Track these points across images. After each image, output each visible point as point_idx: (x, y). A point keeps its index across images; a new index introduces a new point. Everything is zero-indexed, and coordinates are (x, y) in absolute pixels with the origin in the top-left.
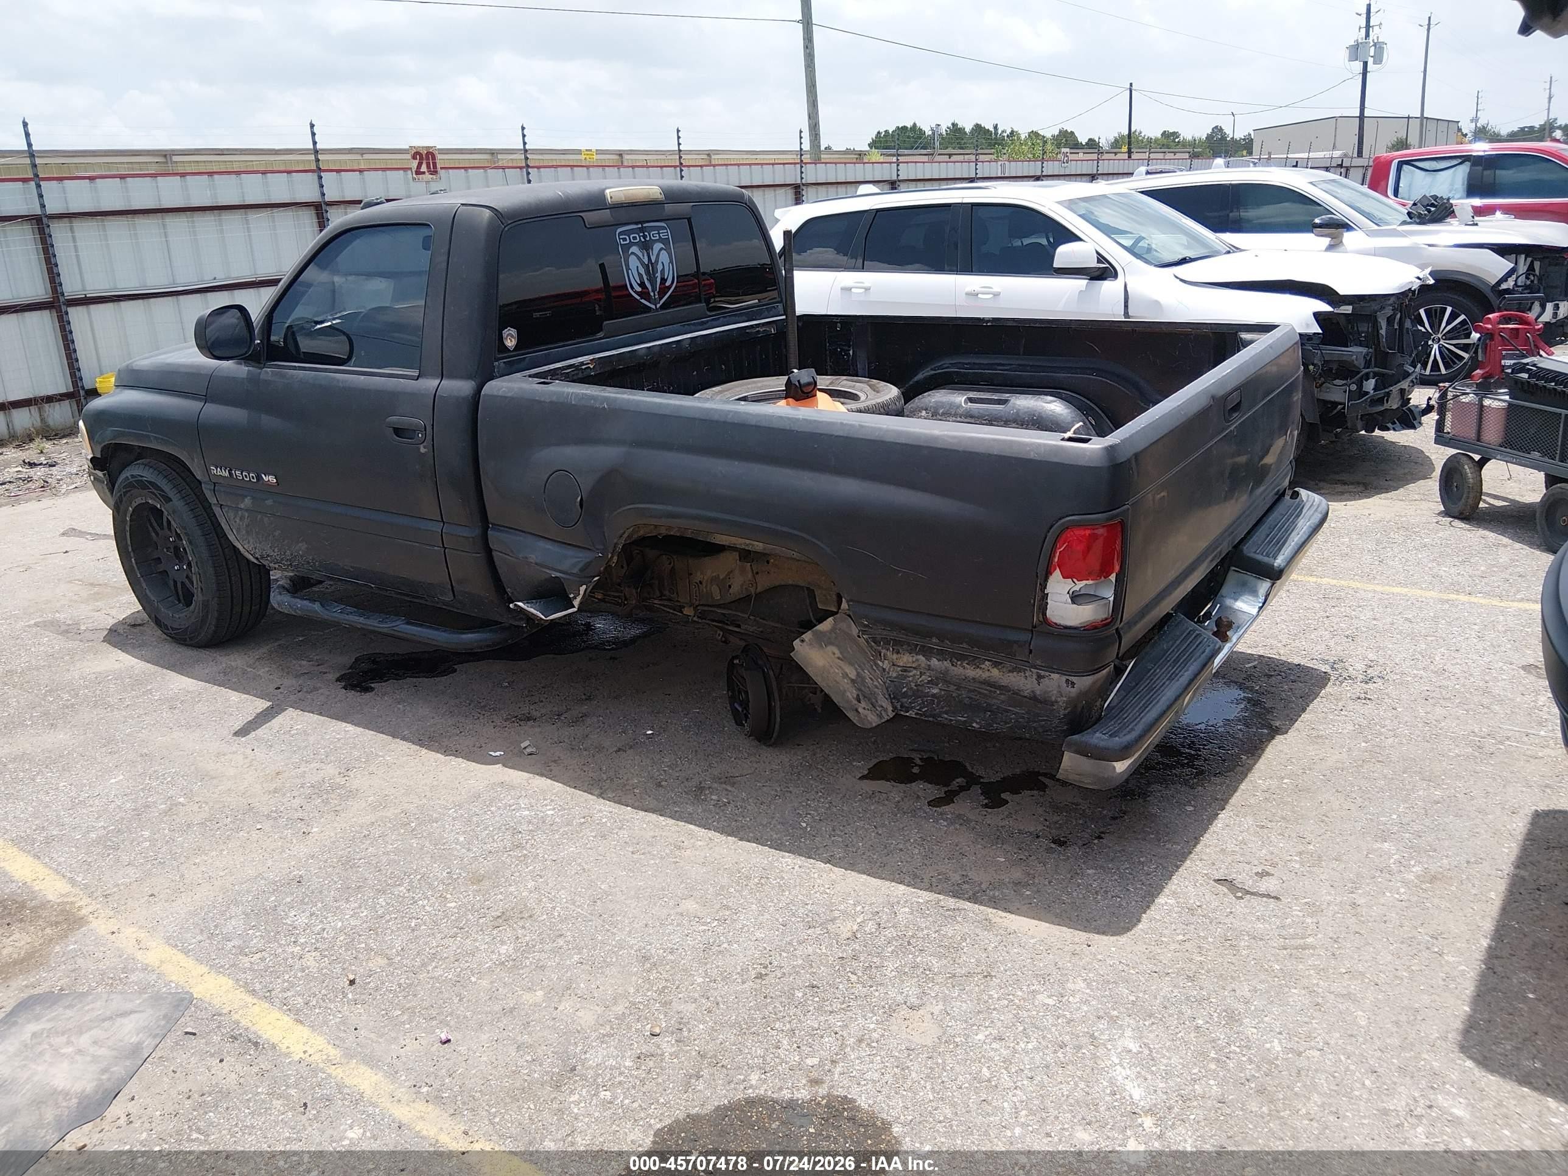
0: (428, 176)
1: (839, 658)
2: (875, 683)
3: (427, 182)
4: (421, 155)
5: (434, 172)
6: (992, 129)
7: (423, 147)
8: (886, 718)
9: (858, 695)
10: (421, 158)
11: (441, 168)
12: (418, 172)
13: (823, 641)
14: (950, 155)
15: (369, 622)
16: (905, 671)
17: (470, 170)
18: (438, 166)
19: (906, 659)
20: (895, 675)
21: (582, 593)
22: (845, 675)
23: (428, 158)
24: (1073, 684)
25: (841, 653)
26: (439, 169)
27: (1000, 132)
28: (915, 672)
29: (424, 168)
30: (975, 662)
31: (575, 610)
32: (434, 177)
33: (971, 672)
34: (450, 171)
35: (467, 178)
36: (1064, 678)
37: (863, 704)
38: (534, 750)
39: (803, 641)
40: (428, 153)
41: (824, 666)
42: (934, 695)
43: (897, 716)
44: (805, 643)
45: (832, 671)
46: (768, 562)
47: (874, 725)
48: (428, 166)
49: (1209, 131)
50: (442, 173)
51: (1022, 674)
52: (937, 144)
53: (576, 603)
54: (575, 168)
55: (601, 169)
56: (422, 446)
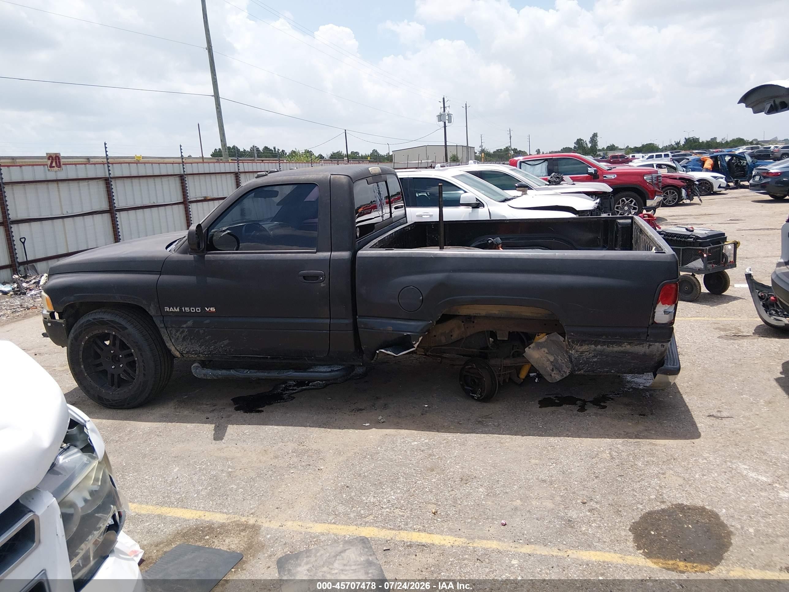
0: (56, 169)
1: (546, 353)
2: (563, 361)
3: (56, 172)
4: (52, 157)
5: (59, 166)
6: (273, 149)
7: (53, 154)
8: (565, 376)
9: (553, 368)
10: (52, 159)
11: (63, 164)
12: (51, 166)
13: (540, 346)
14: (262, 161)
15: (269, 375)
16: (582, 353)
17: (77, 165)
18: (62, 163)
19: (585, 348)
20: (577, 356)
21: (420, 340)
22: (548, 360)
23: (56, 159)
24: (664, 346)
25: (548, 351)
26: (62, 165)
27: (277, 150)
28: (586, 353)
29: (54, 164)
30: (620, 344)
31: (414, 349)
32: (59, 169)
33: (616, 348)
34: (68, 166)
35: (76, 169)
36: (661, 344)
37: (555, 372)
38: (384, 420)
39: (529, 348)
40: (56, 157)
41: (538, 358)
42: (594, 362)
43: (571, 374)
44: (530, 349)
45: (542, 359)
46: (473, 322)
47: (558, 380)
48: (56, 163)
49: (371, 152)
50: (63, 167)
51: (642, 346)
52: (256, 155)
53: (416, 346)
54: (131, 164)
55: (143, 164)
56: (322, 283)
